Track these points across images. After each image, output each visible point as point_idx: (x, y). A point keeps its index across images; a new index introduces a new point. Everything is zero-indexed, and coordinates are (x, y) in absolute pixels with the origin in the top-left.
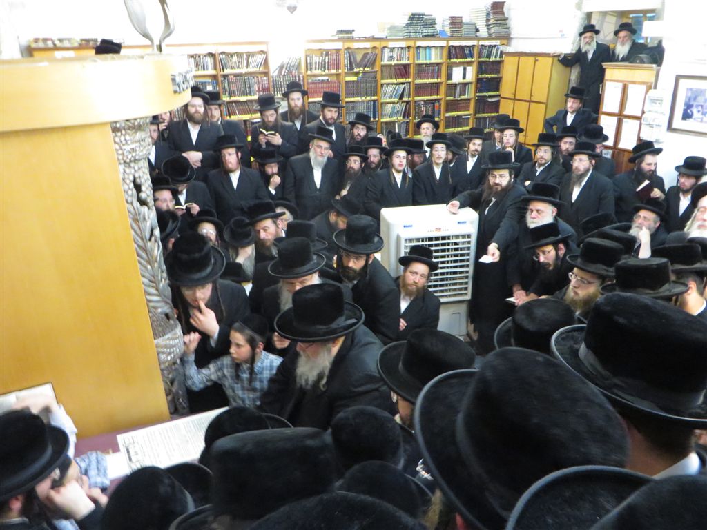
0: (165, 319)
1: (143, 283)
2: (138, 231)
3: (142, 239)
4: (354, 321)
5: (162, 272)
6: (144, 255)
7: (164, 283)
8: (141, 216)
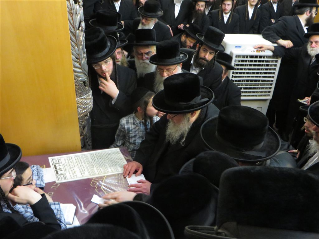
0: (83, 85)
1: (73, 60)
2: (72, 22)
3: (73, 27)
4: (207, 99)
5: (84, 53)
6: (74, 39)
7: (84, 61)
8: (74, 11)
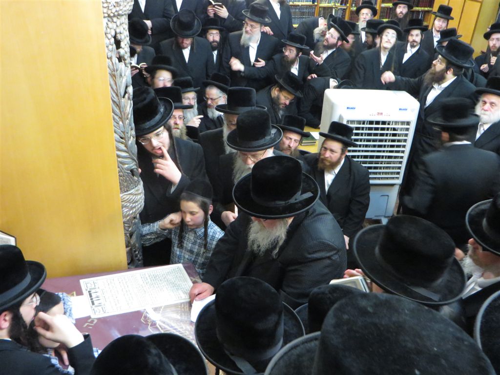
0: (130, 175)
2: (114, 87)
3: (117, 95)
5: (132, 130)
6: (117, 111)
7: (132, 141)
8: (118, 72)
